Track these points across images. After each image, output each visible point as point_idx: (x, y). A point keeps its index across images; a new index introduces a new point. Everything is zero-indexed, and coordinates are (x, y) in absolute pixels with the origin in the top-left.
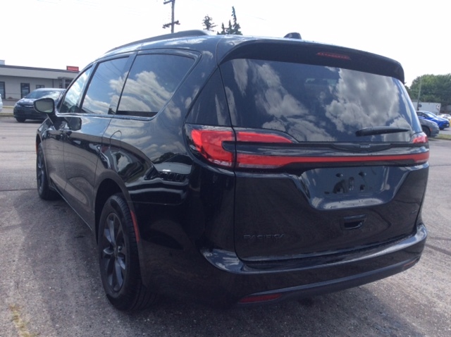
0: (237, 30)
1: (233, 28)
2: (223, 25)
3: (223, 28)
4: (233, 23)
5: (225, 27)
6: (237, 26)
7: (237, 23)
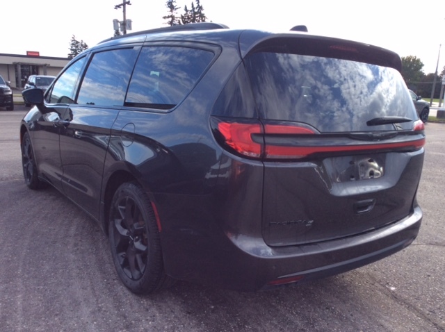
0: (200, 13)
1: (196, 10)
2: (186, 8)
3: (186, 10)
4: (195, 5)
5: (188, 9)
6: (200, 8)
7: (200, 5)
